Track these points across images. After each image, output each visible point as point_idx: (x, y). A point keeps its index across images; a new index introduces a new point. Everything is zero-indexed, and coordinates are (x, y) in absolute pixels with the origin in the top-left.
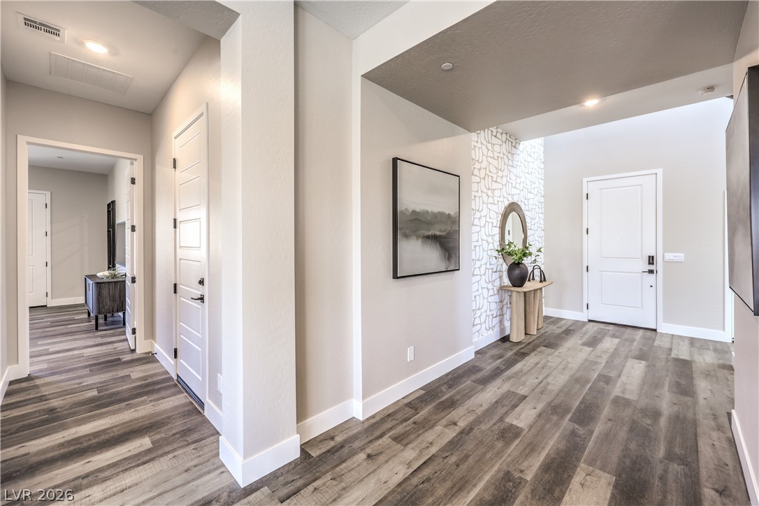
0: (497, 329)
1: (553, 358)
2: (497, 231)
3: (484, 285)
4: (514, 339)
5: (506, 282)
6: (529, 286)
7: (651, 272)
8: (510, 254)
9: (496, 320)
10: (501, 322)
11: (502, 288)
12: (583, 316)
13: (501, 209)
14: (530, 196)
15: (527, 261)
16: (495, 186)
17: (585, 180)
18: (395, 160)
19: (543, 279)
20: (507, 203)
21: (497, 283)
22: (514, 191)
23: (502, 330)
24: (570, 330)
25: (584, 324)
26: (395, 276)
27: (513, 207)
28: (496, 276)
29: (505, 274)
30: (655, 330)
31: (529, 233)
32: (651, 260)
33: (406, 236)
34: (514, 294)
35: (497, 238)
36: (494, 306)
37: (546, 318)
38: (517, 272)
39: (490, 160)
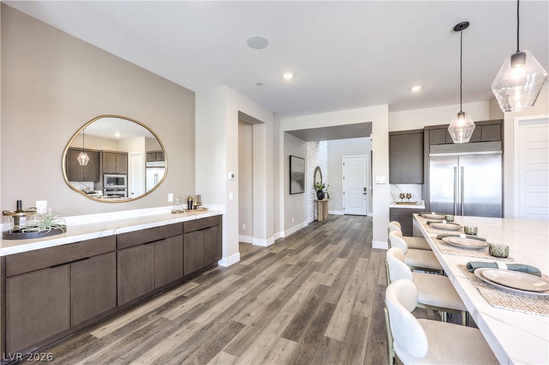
0: (313, 217)
1: (333, 224)
2: (313, 178)
3: (309, 199)
4: (319, 220)
5: (316, 198)
6: (324, 200)
7: (365, 194)
8: (318, 187)
9: (313, 213)
10: (314, 214)
11: (314, 201)
12: (342, 213)
13: (314, 169)
14: (323, 163)
15: (324, 190)
16: (313, 160)
17: (343, 157)
18: (290, 157)
19: (328, 198)
20: (316, 167)
21: (313, 199)
22: (318, 162)
23: (315, 218)
24: (338, 217)
25: (343, 215)
26: (290, 194)
27: (318, 168)
28: (313, 195)
29: (316, 195)
30: (366, 216)
31: (323, 178)
32: (365, 189)
33: (293, 181)
34: (319, 203)
35: (313, 181)
36: (312, 208)
37: (329, 215)
38: (320, 194)
39: (311, 150)
